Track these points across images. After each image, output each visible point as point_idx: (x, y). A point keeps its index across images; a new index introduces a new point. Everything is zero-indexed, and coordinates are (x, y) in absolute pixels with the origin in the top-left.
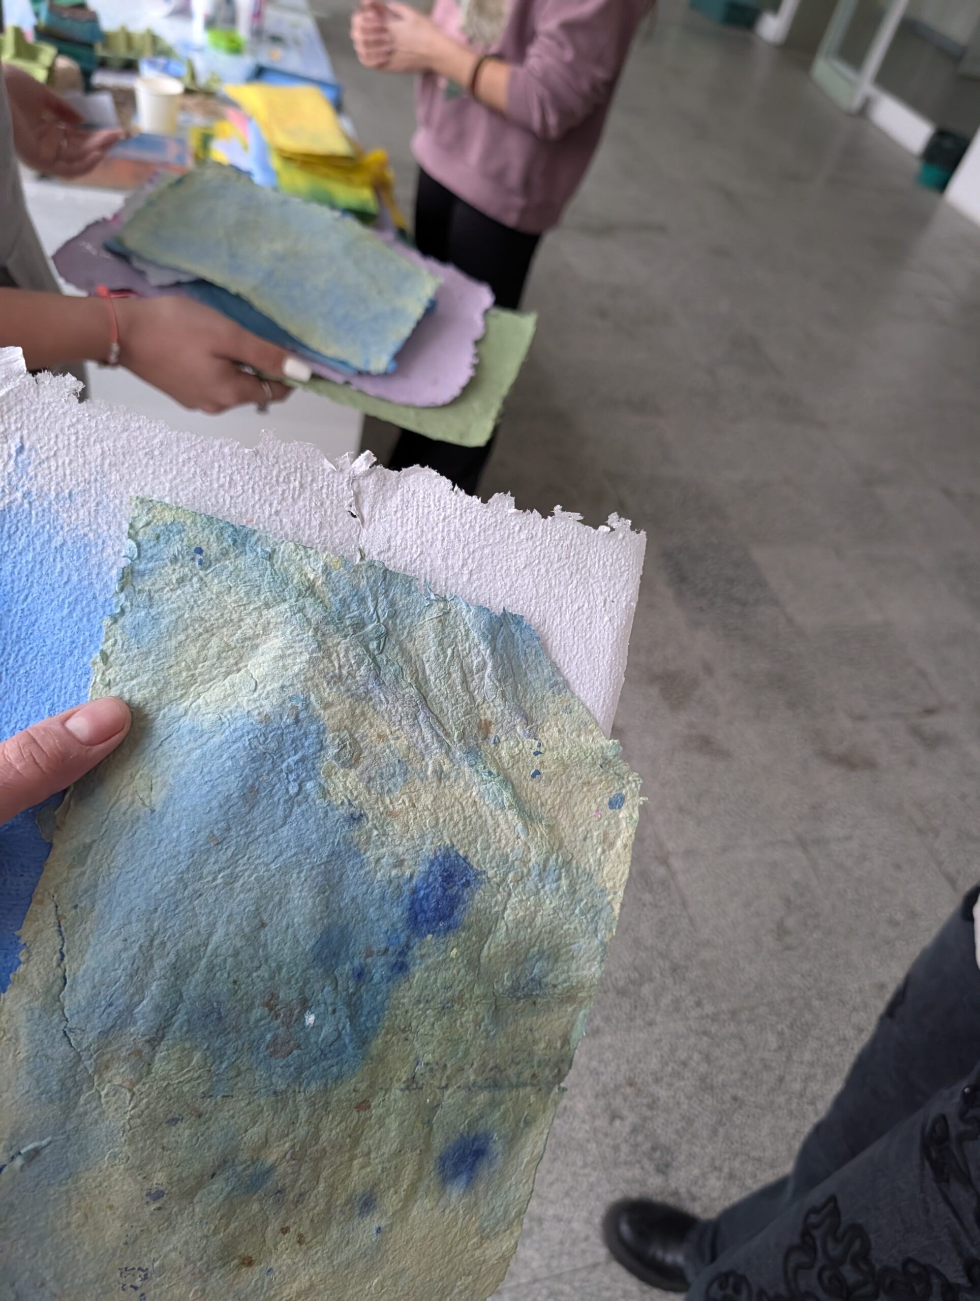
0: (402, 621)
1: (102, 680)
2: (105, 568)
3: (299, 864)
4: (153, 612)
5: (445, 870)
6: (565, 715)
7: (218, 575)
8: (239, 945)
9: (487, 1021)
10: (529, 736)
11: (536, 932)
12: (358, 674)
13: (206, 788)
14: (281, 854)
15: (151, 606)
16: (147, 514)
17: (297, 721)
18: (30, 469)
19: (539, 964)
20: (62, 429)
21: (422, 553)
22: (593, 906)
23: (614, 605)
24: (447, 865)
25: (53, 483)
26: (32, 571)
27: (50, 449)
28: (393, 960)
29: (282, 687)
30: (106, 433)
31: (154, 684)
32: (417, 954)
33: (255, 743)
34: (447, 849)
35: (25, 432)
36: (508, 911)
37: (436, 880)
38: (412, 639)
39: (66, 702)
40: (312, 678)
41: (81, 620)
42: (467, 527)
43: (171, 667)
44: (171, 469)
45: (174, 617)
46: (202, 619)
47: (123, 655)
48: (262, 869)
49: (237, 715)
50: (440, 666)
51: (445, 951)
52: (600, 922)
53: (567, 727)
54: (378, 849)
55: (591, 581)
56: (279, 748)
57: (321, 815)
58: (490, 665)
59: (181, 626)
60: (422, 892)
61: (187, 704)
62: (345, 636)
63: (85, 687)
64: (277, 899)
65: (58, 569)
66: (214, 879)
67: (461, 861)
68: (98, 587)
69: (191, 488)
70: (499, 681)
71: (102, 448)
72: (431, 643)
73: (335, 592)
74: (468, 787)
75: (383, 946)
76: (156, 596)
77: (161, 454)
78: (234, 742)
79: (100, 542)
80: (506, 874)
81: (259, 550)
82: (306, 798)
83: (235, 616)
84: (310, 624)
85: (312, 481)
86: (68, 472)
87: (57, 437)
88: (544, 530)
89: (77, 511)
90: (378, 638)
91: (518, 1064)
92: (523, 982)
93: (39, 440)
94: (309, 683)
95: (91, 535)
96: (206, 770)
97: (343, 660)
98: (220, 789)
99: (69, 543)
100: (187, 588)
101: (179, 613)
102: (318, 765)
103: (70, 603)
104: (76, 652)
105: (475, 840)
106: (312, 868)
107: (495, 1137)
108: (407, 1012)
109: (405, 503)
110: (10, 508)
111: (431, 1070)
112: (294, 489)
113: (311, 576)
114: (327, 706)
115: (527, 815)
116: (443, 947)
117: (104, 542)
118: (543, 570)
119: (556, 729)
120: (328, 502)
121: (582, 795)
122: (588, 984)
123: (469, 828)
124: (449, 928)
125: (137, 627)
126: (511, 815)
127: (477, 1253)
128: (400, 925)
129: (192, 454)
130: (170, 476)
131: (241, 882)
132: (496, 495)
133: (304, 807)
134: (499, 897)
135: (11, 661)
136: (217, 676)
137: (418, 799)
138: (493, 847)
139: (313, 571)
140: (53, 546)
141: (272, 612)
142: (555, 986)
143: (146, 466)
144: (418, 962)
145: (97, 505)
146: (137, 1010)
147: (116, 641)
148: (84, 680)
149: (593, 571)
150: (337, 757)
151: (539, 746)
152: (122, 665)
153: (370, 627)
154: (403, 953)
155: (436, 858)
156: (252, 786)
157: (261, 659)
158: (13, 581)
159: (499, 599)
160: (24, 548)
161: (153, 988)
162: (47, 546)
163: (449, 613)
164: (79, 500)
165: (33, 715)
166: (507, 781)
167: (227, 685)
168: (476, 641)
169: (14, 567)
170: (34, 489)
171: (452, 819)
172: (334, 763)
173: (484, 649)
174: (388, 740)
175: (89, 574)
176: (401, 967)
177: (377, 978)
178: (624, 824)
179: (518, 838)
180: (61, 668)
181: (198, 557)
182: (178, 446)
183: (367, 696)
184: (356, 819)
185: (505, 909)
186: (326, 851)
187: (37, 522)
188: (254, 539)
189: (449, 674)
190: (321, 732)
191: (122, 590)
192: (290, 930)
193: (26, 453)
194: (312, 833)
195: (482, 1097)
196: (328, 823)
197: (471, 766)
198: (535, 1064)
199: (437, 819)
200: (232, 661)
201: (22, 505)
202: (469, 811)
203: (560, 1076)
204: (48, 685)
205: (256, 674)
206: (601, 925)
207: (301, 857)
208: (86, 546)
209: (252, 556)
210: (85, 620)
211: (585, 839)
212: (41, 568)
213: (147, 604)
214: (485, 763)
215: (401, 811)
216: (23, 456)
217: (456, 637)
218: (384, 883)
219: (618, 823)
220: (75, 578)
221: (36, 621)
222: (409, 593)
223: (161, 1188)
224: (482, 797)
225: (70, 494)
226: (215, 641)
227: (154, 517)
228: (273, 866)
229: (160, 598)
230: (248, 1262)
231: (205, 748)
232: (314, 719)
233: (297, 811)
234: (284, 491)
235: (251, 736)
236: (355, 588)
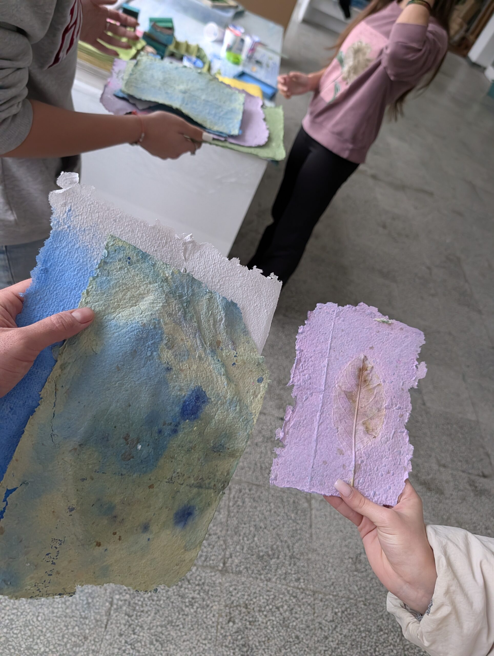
0: (195, 298)
1: (85, 301)
2: (92, 259)
3: (147, 384)
4: (108, 278)
5: (197, 395)
6: (247, 344)
7: (134, 269)
8: (120, 412)
9: (202, 459)
10: (233, 349)
11: (225, 426)
12: (178, 314)
13: (118, 348)
14: (141, 378)
15: (108, 276)
16: (113, 241)
17: (155, 328)
18: (72, 218)
19: (224, 439)
20: (86, 205)
21: (204, 275)
22: (247, 419)
23: (269, 306)
24: (198, 393)
25: (79, 224)
26: (66, 255)
27: (80, 212)
28: (173, 428)
29: (151, 314)
30: (101, 210)
31: (104, 306)
32: (182, 427)
33: (139, 334)
34: (199, 387)
35: (73, 204)
36: (217, 416)
37: (193, 398)
38: (198, 305)
39: (69, 307)
40: (162, 313)
41: (81, 277)
42: (222, 268)
43: (111, 300)
44: (121, 227)
45: (116, 281)
46: (126, 284)
47: (95, 293)
48: (133, 383)
49: (133, 322)
50: (206, 317)
51: (192, 427)
52: (248, 426)
53: (247, 348)
54: (174, 383)
55: (262, 296)
56: (147, 337)
57: (157, 366)
58: (224, 320)
59: (118, 285)
60: (187, 403)
61: (115, 315)
62: (176, 299)
63: (78, 303)
64: (136, 396)
65: (76, 256)
66: (115, 384)
67: (203, 393)
68: (89, 266)
69: (127, 236)
70: (226, 326)
71: (99, 215)
72: (204, 308)
73: (174, 282)
74: (209, 365)
75: (170, 422)
76: (111, 273)
77: (119, 221)
78: (131, 332)
79: (92, 249)
80: (218, 401)
81: (150, 262)
82: (153, 358)
83: (138, 285)
84: (164, 292)
85: (170, 241)
86: (85, 221)
87: (83, 208)
88: (249, 274)
89: (86, 236)
90: (187, 302)
91: (210, 479)
92: (217, 445)
93: (77, 208)
94: (161, 315)
95: (89, 246)
96: (119, 341)
97: (174, 308)
98: (123, 349)
99: (81, 247)
100: (123, 272)
101: (118, 280)
102: (159, 346)
103: (78, 270)
104: (77, 289)
105: (209, 386)
106: (151, 386)
107: (197, 509)
108: (174, 450)
109: (201, 256)
110: (62, 231)
111: (179, 476)
112: (163, 243)
113: (167, 275)
114: (166, 324)
115: (229, 380)
116: (192, 426)
117: (94, 249)
118: (246, 289)
119: (243, 349)
120: (174, 250)
121: (248, 375)
122: (240, 450)
123: (207, 381)
124: (195, 418)
125: (102, 283)
126: (223, 378)
127: (183, 556)
128: (177, 414)
129: (130, 223)
130: (121, 230)
131: (124, 387)
132: (234, 258)
133: (152, 361)
134: (214, 410)
135: (51, 288)
136: (128, 306)
137: (192, 366)
138: (215, 389)
139: (168, 273)
140: (75, 247)
141: (151, 286)
142: (228, 449)
143: (113, 224)
144: (182, 430)
145: (93, 235)
146: (79, 431)
147: (93, 287)
148: (78, 300)
149: (263, 293)
150: (166, 344)
151: (237, 353)
152: (93, 296)
153: (185, 298)
154: (176, 426)
155: (195, 390)
156: (135, 350)
157: (145, 303)
158: (58, 258)
159: (229, 297)
160: (64, 247)
161: (86, 424)
162: (73, 247)
163: (212, 298)
164: (87, 232)
165: (56, 310)
166: (223, 365)
167: (131, 310)
168: (220, 310)
169: (60, 253)
170: (72, 225)
171: (202, 376)
172: (165, 346)
173: (223, 314)
174: (184, 342)
175: (87, 260)
176: (175, 431)
177: (166, 434)
178: (262, 389)
179: (224, 387)
180: (70, 294)
181: (129, 260)
182: (126, 219)
183: (180, 324)
184: (169, 369)
185: (215, 415)
186: (157, 380)
187: (71, 238)
188: (149, 258)
189: (209, 321)
190: (162, 334)
191: (99, 268)
192: (139, 410)
193: (71, 212)
194: (153, 372)
195: (195, 490)
196: (159, 369)
197: (212, 357)
198: (216, 480)
199: (197, 375)
200: (134, 302)
201: (66, 230)
202: (209, 374)
203: (224, 488)
204: (64, 300)
205: (142, 308)
206: (249, 427)
207: (148, 381)
208: (87, 249)
209: (147, 264)
210: (82, 277)
211: (247, 392)
212: (69, 255)
213: (107, 275)
214: (217, 356)
215: (185, 369)
216: (70, 213)
217: (213, 307)
218: (174, 397)
219: (259, 388)
220: (81, 261)
221: (64, 274)
222: (199, 288)
223: (74, 507)
224: (214, 369)
225: (84, 229)
226: (129, 293)
227: (115, 243)
228: (137, 383)
229: (112, 274)
230: (99, 544)
231: (120, 332)
232: (160, 328)
233: (149, 362)
234: (160, 243)
235: (138, 330)
236: (181, 282)
